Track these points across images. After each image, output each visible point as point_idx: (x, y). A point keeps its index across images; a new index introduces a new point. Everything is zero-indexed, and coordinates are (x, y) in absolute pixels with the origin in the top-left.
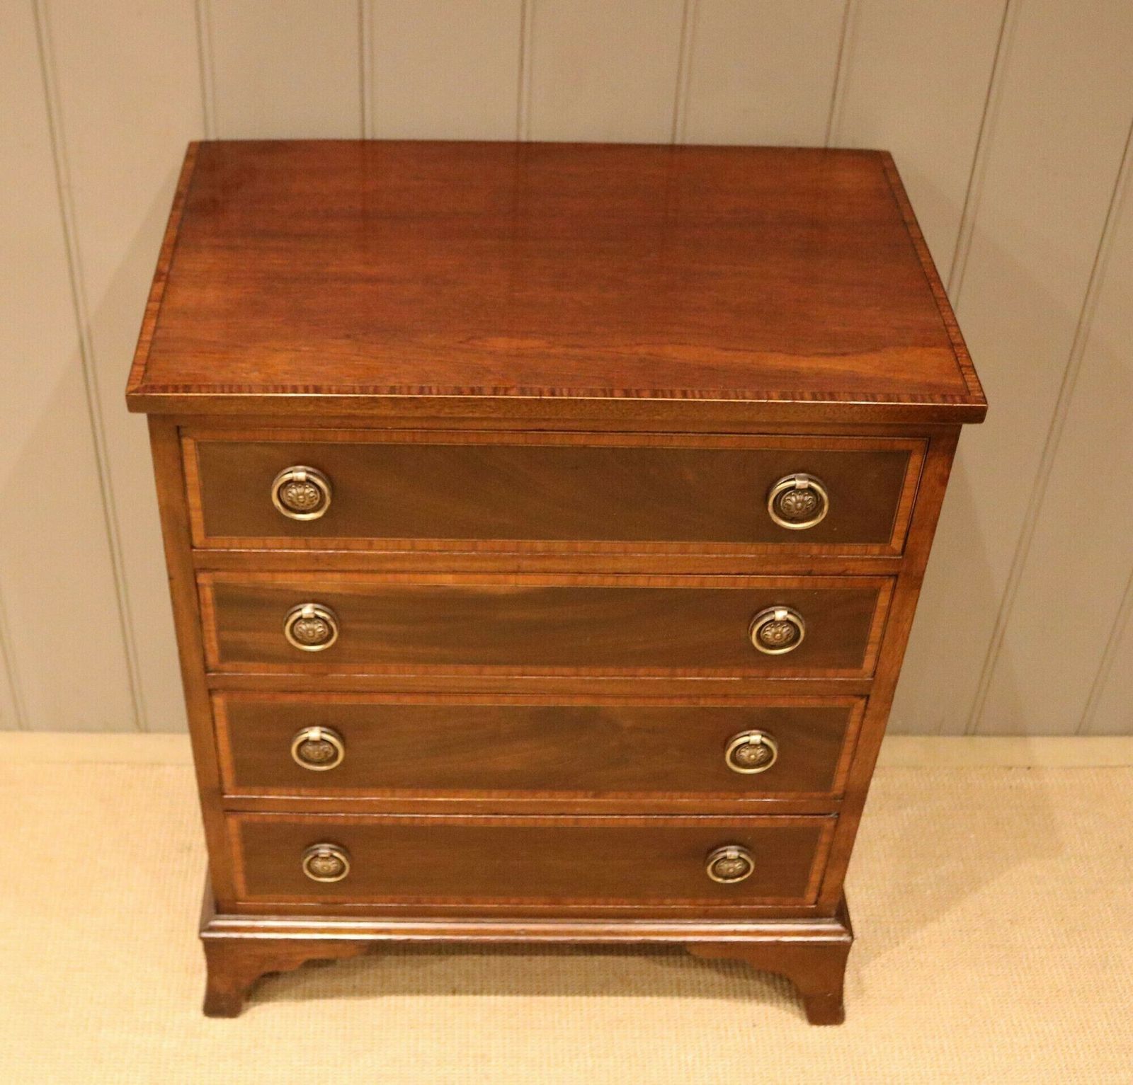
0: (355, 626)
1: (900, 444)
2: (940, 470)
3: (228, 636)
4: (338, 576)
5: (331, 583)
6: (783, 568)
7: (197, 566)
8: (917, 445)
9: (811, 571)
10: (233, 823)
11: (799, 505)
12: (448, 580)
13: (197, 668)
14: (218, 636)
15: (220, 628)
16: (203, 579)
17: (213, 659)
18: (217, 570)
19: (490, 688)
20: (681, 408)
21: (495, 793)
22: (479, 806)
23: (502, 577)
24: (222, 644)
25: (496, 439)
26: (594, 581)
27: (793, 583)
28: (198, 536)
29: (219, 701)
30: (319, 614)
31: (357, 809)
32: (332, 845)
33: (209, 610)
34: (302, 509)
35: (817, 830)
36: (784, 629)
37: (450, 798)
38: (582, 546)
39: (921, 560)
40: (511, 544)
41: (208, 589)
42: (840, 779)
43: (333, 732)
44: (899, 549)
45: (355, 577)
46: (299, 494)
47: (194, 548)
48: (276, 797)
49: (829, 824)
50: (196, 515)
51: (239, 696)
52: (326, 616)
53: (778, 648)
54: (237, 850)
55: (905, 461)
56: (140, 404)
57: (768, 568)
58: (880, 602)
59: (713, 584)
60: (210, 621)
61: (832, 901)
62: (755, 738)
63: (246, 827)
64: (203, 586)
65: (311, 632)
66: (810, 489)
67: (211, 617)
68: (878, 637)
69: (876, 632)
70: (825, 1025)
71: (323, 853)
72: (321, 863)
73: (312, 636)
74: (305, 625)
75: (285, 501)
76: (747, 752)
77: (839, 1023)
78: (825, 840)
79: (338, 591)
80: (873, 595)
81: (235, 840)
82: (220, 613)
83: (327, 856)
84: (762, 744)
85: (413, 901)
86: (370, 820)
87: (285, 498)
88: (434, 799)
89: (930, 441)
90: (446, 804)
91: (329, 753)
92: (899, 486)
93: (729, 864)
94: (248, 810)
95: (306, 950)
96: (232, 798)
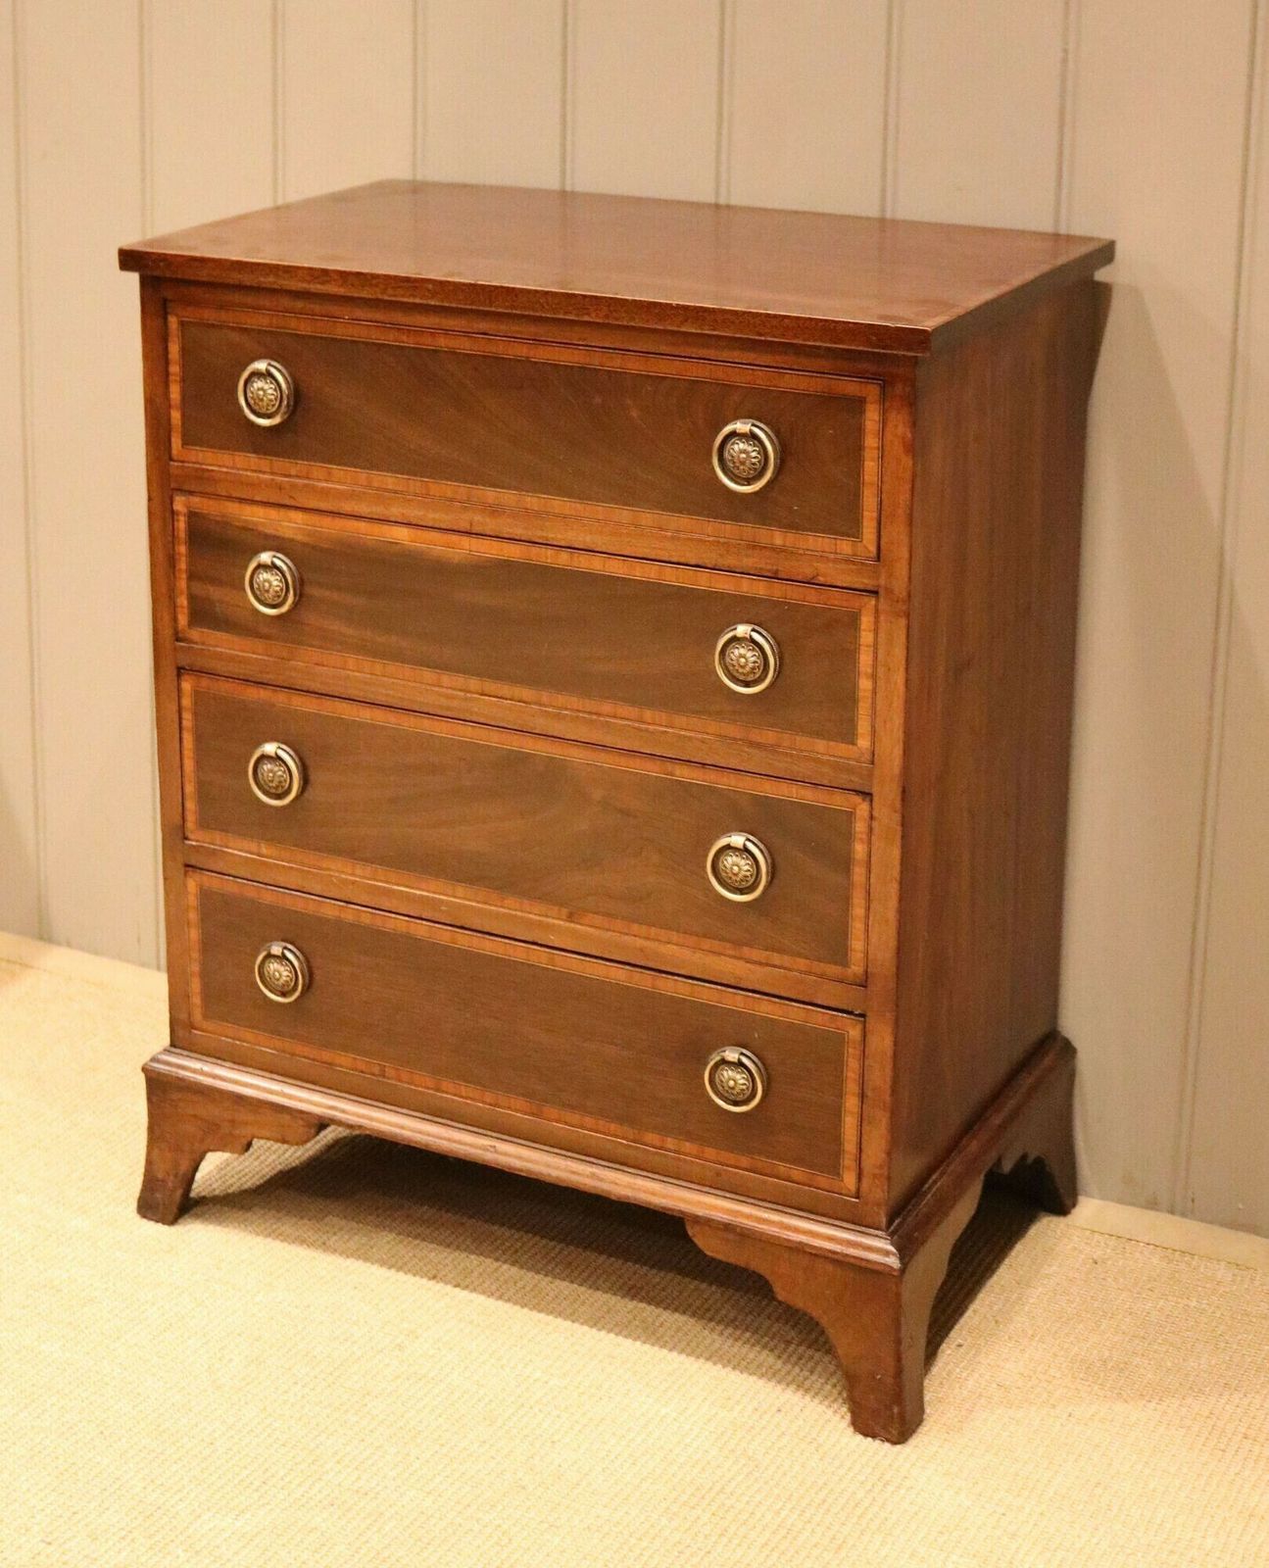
0: (316, 592)
1: (850, 388)
2: (901, 429)
3: (199, 589)
4: (298, 516)
5: (291, 525)
6: (749, 562)
7: (173, 485)
8: (872, 391)
9: (777, 572)
10: (192, 884)
11: (743, 456)
12: (402, 535)
13: (168, 632)
14: (188, 587)
15: (191, 576)
16: (180, 504)
18: (191, 493)
19: (448, 709)
20: (609, 306)
21: (460, 889)
23: (454, 538)
24: (192, 598)
25: (442, 342)
26: (547, 557)
27: (760, 589)
28: (176, 442)
29: (187, 686)
30: (278, 563)
31: (318, 889)
32: (290, 946)
33: (182, 549)
34: (264, 411)
35: (840, 1040)
36: (749, 654)
37: (413, 888)
38: (532, 501)
39: (901, 570)
40: (462, 490)
41: (182, 518)
42: (857, 945)
43: (292, 753)
44: (873, 549)
45: (315, 519)
46: (259, 389)
47: (171, 459)
48: (236, 852)
49: (854, 1033)
50: (176, 416)
51: (205, 682)
52: (285, 568)
53: (747, 684)
54: (194, 934)
55: (862, 412)
56: (129, 259)
57: (730, 561)
58: (863, 634)
59: (672, 577)
60: (183, 565)
61: (878, 1193)
62: (738, 840)
63: (205, 895)
64: (178, 513)
65: (267, 585)
66: (754, 437)
67: (184, 559)
68: (869, 694)
69: (865, 684)
70: (874, 1437)
71: (276, 950)
72: (273, 967)
73: (267, 591)
74: (264, 576)
75: (249, 399)
76: (730, 861)
77: (894, 1439)
78: (852, 1065)
79: (299, 537)
80: (853, 621)
81: (193, 916)
82: (191, 554)
83: (280, 954)
84: (746, 850)
85: (376, 1070)
86: (330, 910)
87: (249, 395)
88: (396, 887)
89: (885, 383)
90: (408, 897)
91: (285, 781)
92: (859, 448)
93: (730, 1072)
94: (208, 867)
95: (251, 1118)
96: (193, 846)
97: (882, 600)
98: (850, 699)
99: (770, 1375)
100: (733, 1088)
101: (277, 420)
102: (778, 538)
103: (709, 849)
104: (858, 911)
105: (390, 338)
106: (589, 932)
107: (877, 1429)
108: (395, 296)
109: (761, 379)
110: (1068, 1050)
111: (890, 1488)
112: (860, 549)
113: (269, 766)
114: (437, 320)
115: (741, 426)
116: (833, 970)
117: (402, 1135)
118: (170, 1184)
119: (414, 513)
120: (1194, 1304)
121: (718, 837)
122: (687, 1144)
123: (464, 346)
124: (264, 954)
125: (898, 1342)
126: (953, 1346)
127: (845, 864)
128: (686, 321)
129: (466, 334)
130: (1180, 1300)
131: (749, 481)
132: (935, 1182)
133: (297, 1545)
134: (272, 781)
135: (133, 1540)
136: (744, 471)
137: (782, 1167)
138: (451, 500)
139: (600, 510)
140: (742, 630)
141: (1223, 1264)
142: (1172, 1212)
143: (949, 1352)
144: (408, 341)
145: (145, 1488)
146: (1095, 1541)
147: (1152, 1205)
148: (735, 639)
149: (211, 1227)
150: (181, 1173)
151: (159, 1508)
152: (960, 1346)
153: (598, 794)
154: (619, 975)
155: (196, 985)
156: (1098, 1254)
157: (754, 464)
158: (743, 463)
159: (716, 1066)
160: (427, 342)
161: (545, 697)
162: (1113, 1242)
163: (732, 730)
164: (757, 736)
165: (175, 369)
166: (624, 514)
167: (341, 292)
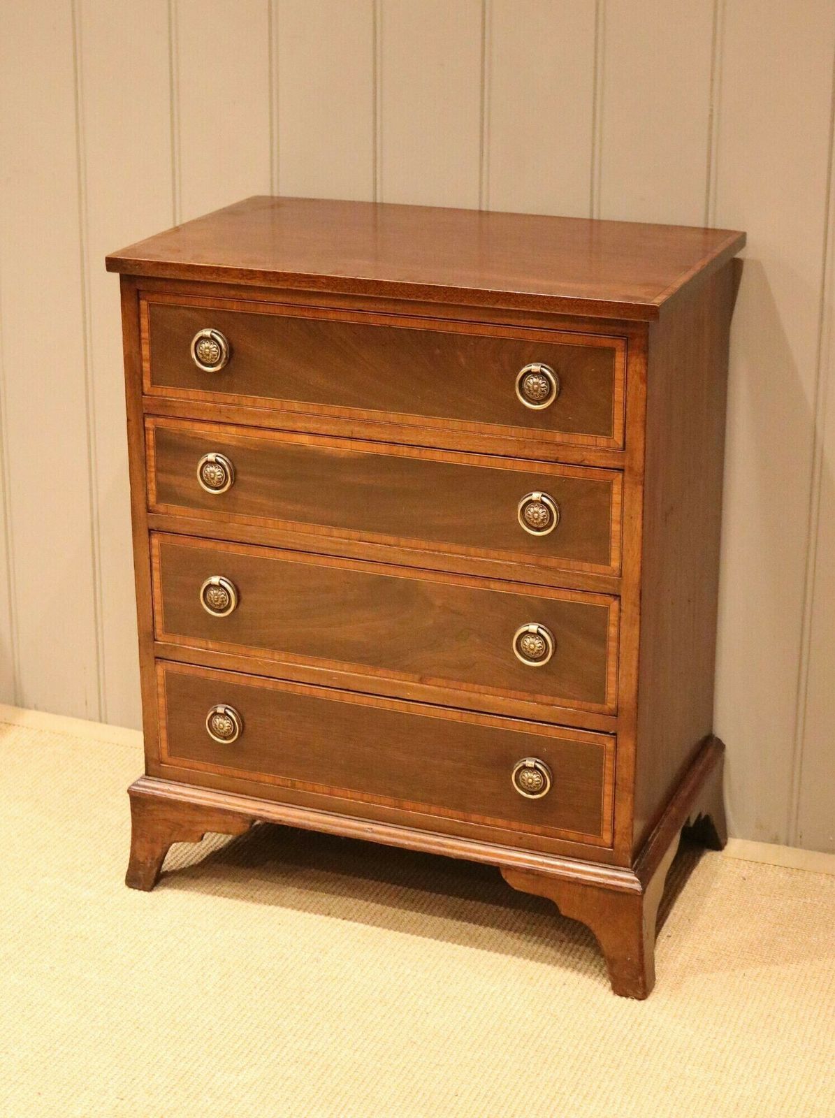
0: (245, 478)
1: (606, 342)
2: (639, 368)
3: (163, 478)
4: (233, 430)
5: (229, 435)
6: (538, 453)
7: (145, 411)
8: (619, 344)
9: (557, 458)
10: (160, 670)
11: (536, 386)
12: (305, 440)
13: (141, 507)
14: (156, 476)
15: (158, 470)
16: (149, 423)
17: (152, 499)
18: (158, 416)
19: (337, 550)
20: (446, 293)
21: (346, 666)
23: (339, 441)
24: (158, 484)
25: (332, 316)
27: (547, 469)
28: (147, 383)
29: (155, 541)
30: (220, 460)
31: (247, 669)
32: (229, 707)
33: (152, 452)
34: (209, 362)
35: (600, 751)
36: (541, 511)
37: (314, 666)
38: (393, 417)
39: (639, 456)
40: (346, 411)
41: (151, 432)
42: (611, 690)
43: (230, 583)
44: (621, 443)
45: (245, 431)
46: (206, 348)
47: (143, 394)
48: (190, 648)
49: (610, 745)
50: (146, 365)
51: (168, 537)
52: (225, 463)
53: (538, 530)
54: (162, 701)
55: (613, 356)
56: (113, 264)
57: (526, 452)
58: (614, 496)
59: (488, 463)
60: (152, 463)
61: (626, 845)
62: (533, 628)
63: (169, 676)
64: (149, 429)
65: (212, 474)
66: (542, 374)
67: (153, 459)
68: (618, 533)
69: (615, 527)
70: (627, 996)
71: (220, 710)
72: (218, 721)
73: (213, 479)
74: (210, 469)
75: (199, 355)
76: (528, 641)
77: (640, 997)
78: (609, 765)
79: (234, 443)
80: (608, 489)
81: (161, 690)
82: (157, 456)
83: (223, 712)
84: (538, 633)
85: (289, 783)
86: (256, 683)
87: (198, 351)
88: (302, 666)
89: (628, 340)
90: (312, 673)
91: (226, 601)
92: (611, 381)
93: (529, 774)
94: (171, 658)
95: (205, 819)
96: (160, 645)
97: (626, 474)
98: (605, 537)
99: (554, 962)
100: (531, 784)
101: (218, 368)
102: (558, 437)
103: (514, 634)
104: (612, 669)
105: (296, 314)
106: (433, 689)
107: (629, 991)
108: (300, 287)
109: (547, 337)
110: (720, 746)
111: (643, 1027)
112: (612, 444)
113: (215, 592)
114: (329, 302)
115: (535, 368)
116: (596, 707)
117: (309, 825)
118: (149, 865)
119: (312, 426)
120: (809, 901)
121: (519, 627)
122: (500, 820)
123: (345, 318)
124: (212, 712)
125: (641, 936)
126: (665, 937)
127: (602, 639)
128: (498, 302)
129: (348, 310)
130: (800, 899)
131: (539, 402)
132: (655, 835)
133: (281, 1088)
134: (217, 601)
135: (175, 1093)
136: (537, 396)
137: (563, 832)
138: (339, 417)
139: (440, 421)
140: (536, 496)
141: (824, 875)
142: (787, 844)
143: (663, 941)
144: (309, 315)
145: (174, 1060)
146: (772, 1050)
147: (775, 841)
148: (531, 501)
149: (176, 891)
150: (156, 857)
151: (187, 1072)
152: (669, 936)
153: (438, 602)
154: (454, 715)
155: (163, 735)
156: (745, 874)
157: (543, 391)
158: (536, 391)
159: (519, 771)
160: (322, 316)
161: (403, 541)
162: (753, 866)
163: (529, 559)
164: (544, 562)
165: (145, 335)
166: (455, 424)
167: (263, 285)
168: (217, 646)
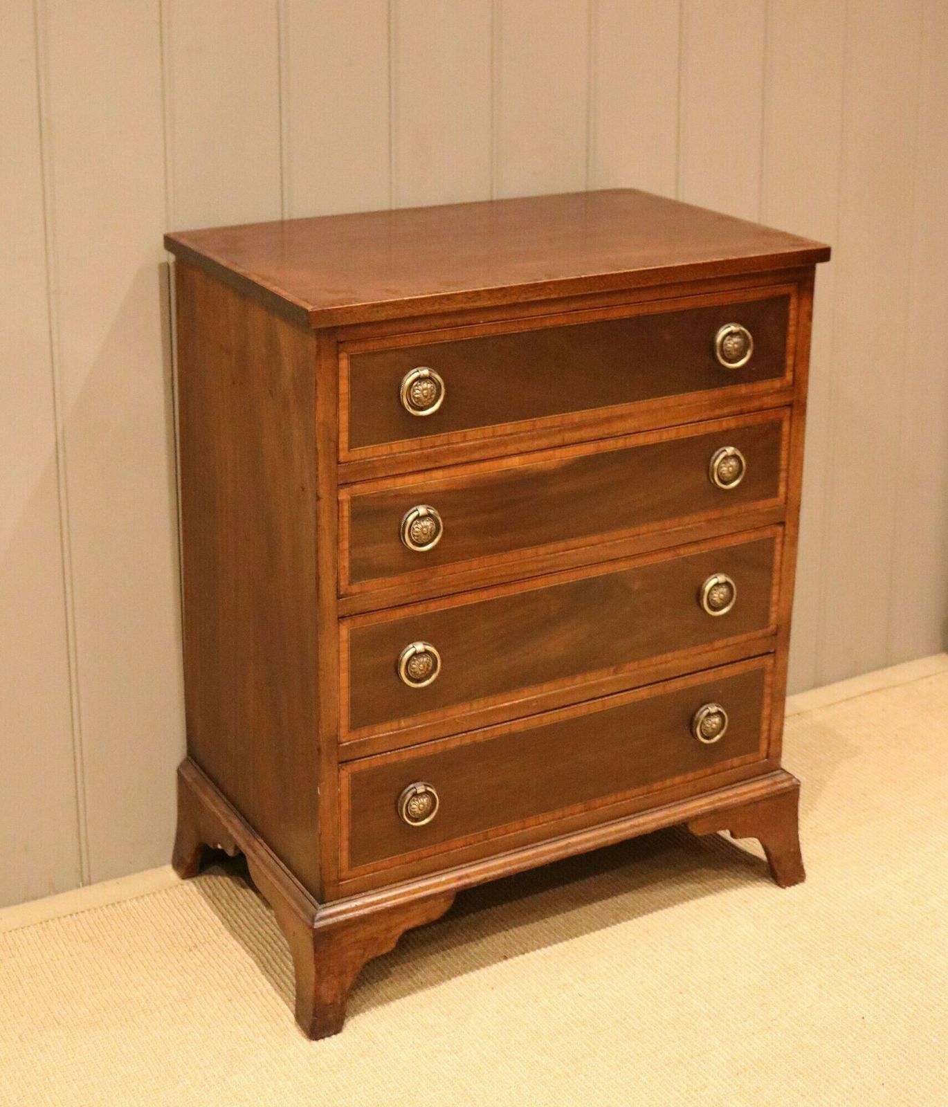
0: (451, 524)
1: (783, 290)
2: (807, 308)
3: (359, 553)
4: (441, 473)
5: (437, 480)
6: (726, 410)
7: (340, 482)
8: (794, 290)
9: (743, 410)
10: (345, 775)
11: (735, 347)
12: (515, 463)
13: (330, 594)
14: (350, 554)
15: (352, 546)
16: (343, 495)
17: (344, 582)
18: (355, 483)
19: (542, 569)
21: (545, 686)
22: (534, 704)
23: (550, 453)
26: (611, 445)
28: (343, 451)
29: (344, 630)
30: (430, 512)
31: (444, 733)
33: (345, 527)
34: (427, 403)
35: (764, 672)
36: (733, 464)
37: (513, 700)
38: (602, 412)
39: (804, 388)
41: (346, 504)
42: (773, 612)
43: (433, 644)
44: (791, 380)
45: (453, 472)
46: (423, 390)
47: (339, 463)
48: (381, 735)
49: (770, 664)
51: (360, 619)
53: (730, 482)
54: (345, 811)
55: (788, 303)
58: (784, 431)
60: (345, 539)
61: (778, 750)
62: (720, 578)
63: (355, 778)
64: (343, 501)
65: (422, 530)
67: (346, 535)
68: (786, 464)
71: (420, 789)
74: (420, 525)
75: (414, 404)
76: (715, 595)
77: (803, 879)
80: (780, 426)
81: (345, 798)
82: (353, 528)
83: (423, 791)
84: (726, 582)
85: (481, 837)
86: (454, 743)
87: (414, 395)
88: (500, 706)
89: (800, 283)
90: (511, 708)
91: (431, 665)
92: (786, 325)
93: (711, 720)
94: (357, 756)
95: (403, 918)
96: (346, 746)
97: (793, 408)
98: (776, 471)
100: (712, 729)
101: (434, 408)
102: (743, 390)
105: (512, 329)
109: (737, 297)
112: (785, 383)
113: (417, 661)
115: (733, 328)
116: (762, 632)
121: (705, 586)
123: (563, 322)
134: (420, 670)
139: (643, 405)
140: (728, 451)
144: (526, 327)
154: (644, 693)
155: (345, 848)
157: (741, 346)
158: (734, 351)
159: (704, 720)
161: (606, 537)
164: (727, 512)
167: (489, 304)
168: (410, 721)
